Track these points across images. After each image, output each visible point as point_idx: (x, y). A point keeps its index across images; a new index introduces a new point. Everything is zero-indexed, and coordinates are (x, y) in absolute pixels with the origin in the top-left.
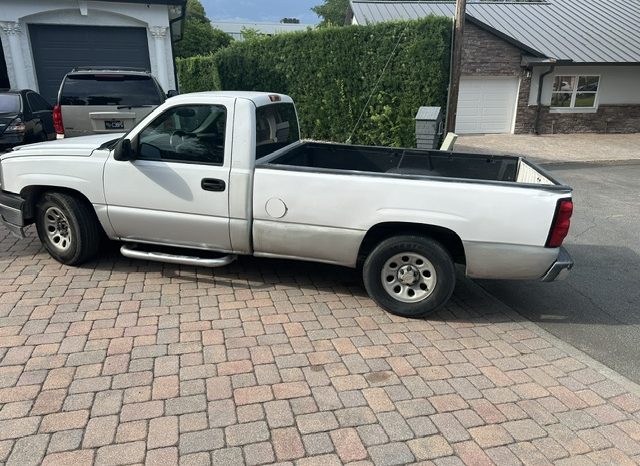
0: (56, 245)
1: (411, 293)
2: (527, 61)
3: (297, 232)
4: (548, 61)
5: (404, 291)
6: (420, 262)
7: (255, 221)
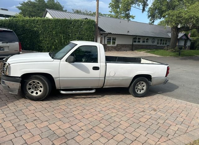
0: (33, 94)
1: (140, 91)
2: (102, 32)
3: (116, 79)
4: (106, 33)
5: (139, 91)
6: (143, 83)
7: (106, 78)
